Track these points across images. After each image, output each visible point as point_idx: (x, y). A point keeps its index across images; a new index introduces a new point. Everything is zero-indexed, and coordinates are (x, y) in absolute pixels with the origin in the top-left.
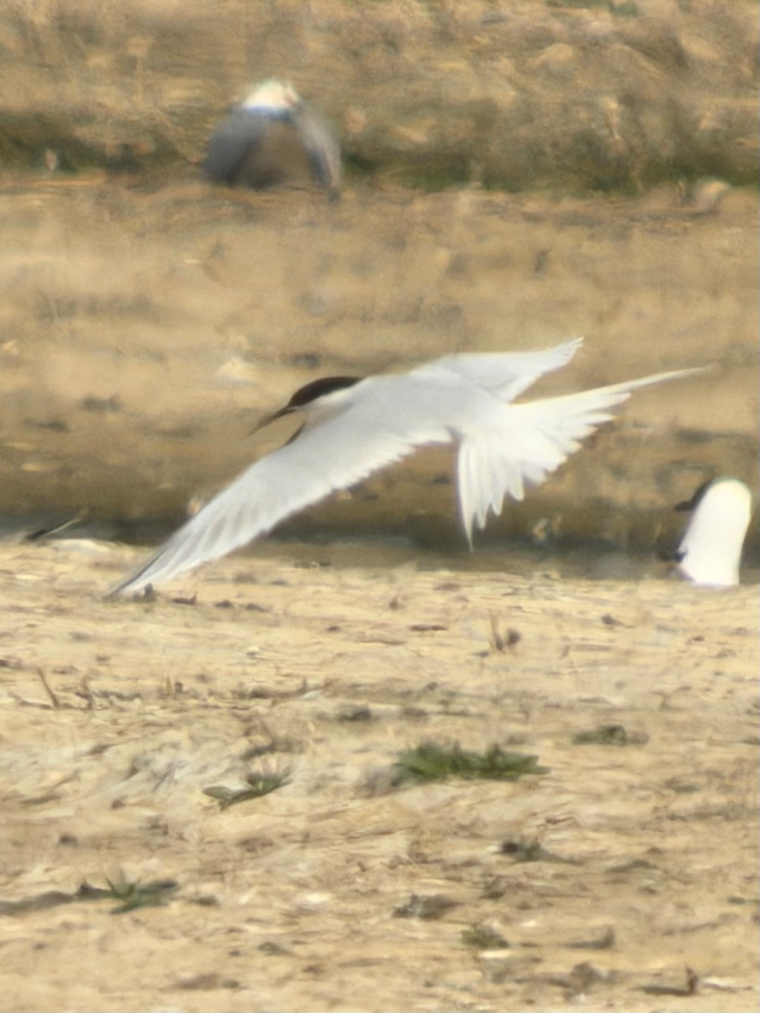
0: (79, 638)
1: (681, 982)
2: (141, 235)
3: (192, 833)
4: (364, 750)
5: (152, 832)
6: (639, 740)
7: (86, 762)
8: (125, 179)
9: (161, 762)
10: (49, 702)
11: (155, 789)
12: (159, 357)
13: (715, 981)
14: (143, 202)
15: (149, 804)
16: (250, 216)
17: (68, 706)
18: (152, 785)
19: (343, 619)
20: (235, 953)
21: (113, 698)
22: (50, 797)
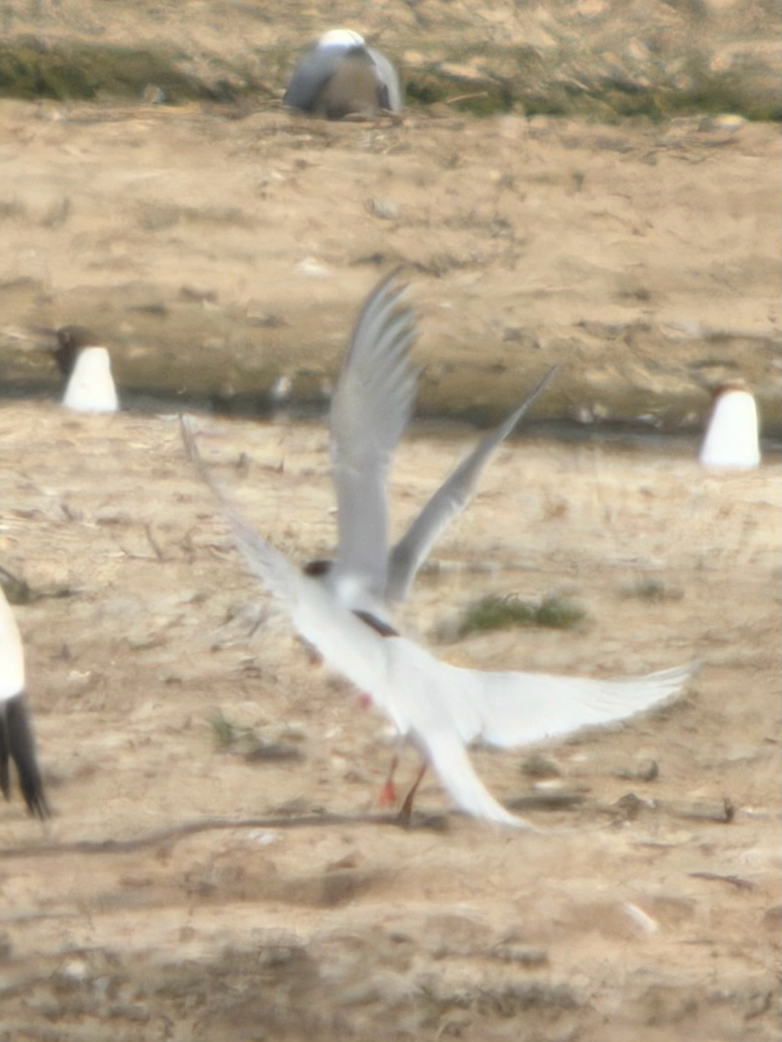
0: (182, 499)
1: (720, 811)
2: (232, 154)
3: (283, 675)
4: (434, 602)
5: (246, 673)
6: (676, 597)
7: (188, 609)
8: (217, 108)
9: (255, 609)
10: (154, 556)
11: (250, 635)
12: (249, 258)
13: (750, 810)
14: (233, 127)
15: (245, 648)
16: (327, 141)
17: (172, 560)
18: (246, 632)
19: (411, 486)
20: (323, 782)
21: (213, 550)
22: (158, 643)
